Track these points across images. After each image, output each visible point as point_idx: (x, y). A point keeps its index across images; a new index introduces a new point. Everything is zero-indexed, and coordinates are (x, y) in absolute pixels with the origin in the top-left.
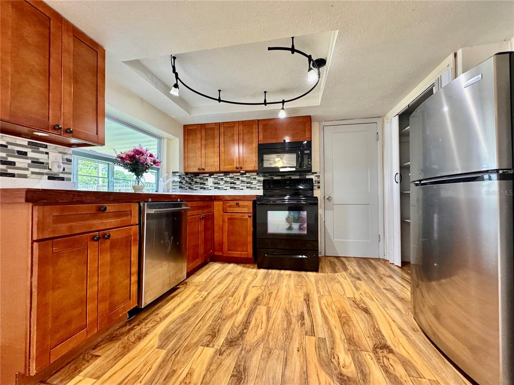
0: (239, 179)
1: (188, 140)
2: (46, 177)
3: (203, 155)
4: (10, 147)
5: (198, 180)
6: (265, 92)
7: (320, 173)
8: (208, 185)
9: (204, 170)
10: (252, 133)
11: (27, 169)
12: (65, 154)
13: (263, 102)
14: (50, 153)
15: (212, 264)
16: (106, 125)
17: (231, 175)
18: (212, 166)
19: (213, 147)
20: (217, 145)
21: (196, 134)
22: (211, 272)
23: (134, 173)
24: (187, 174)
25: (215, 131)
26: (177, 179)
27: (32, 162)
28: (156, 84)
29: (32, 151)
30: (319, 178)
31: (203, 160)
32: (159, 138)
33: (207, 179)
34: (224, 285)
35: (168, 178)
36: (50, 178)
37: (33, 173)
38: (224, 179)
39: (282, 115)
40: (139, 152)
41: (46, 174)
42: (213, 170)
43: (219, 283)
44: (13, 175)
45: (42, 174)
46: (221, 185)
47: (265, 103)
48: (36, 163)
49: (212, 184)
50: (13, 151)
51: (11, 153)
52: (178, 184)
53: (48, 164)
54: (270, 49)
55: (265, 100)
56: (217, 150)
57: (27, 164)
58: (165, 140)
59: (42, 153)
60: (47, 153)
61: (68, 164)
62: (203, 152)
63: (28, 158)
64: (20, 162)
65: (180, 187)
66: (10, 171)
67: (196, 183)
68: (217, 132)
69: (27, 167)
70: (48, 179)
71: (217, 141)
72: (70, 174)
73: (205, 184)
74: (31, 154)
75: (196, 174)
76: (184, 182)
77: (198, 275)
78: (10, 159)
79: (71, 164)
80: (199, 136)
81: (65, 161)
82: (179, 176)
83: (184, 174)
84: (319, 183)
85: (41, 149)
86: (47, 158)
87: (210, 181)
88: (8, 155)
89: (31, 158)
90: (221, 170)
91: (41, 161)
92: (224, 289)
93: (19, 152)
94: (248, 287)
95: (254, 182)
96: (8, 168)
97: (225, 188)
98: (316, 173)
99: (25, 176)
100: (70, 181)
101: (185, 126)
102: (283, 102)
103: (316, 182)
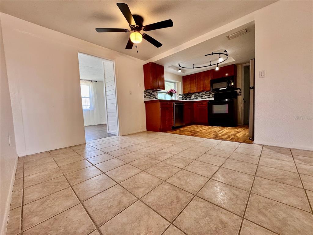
0: (204, 94)
1: (184, 82)
2: (155, 98)
3: (190, 87)
5: (189, 96)
6: (211, 61)
7: (241, 88)
9: (190, 92)
10: (208, 76)
16: (165, 83)
17: (201, 93)
18: (193, 90)
19: (194, 83)
23: (171, 96)
24: (184, 94)
26: (181, 96)
28: (174, 69)
31: (190, 89)
32: (175, 83)
33: (192, 96)
35: (178, 96)
38: (198, 95)
39: (217, 69)
40: (172, 90)
42: (194, 92)
46: (197, 97)
47: (211, 65)
49: (194, 97)
52: (181, 98)
54: (205, 56)
55: (211, 64)
56: (195, 84)
58: (177, 83)
62: (190, 85)
71: (195, 81)
75: (187, 94)
76: (183, 97)
80: (188, 80)
84: (241, 92)
87: (193, 97)
90: (197, 91)
95: (211, 95)
97: (199, 98)
98: (239, 88)
99: (152, 98)
101: (183, 77)
102: (218, 64)
103: (239, 92)
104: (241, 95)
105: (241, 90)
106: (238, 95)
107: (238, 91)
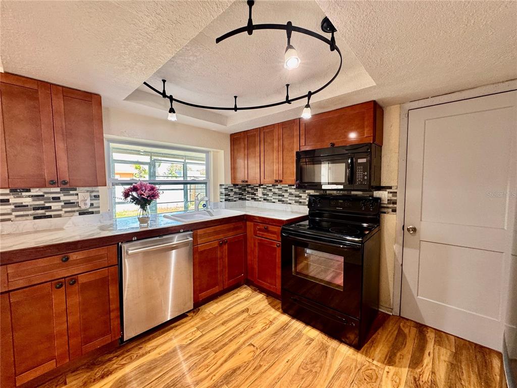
0: (287, 190)
1: (234, 150)
2: (77, 213)
3: (246, 166)
4: (46, 196)
5: (250, 190)
6: (287, 85)
7: (397, 188)
8: (257, 196)
9: (247, 182)
10: (293, 137)
11: (61, 210)
12: (92, 192)
13: (285, 100)
14: (79, 194)
15: (245, 288)
18: (254, 178)
19: (255, 157)
20: (258, 154)
21: (240, 143)
22: (233, 301)
23: (139, 206)
24: (235, 185)
25: (255, 138)
27: (65, 203)
29: (64, 195)
30: (396, 196)
31: (246, 172)
32: (207, 152)
33: (257, 189)
34: (226, 327)
36: (80, 214)
37: (66, 212)
38: (273, 190)
39: (307, 115)
41: (77, 211)
42: (255, 182)
43: (223, 324)
44: (50, 217)
45: (74, 211)
46: (270, 197)
47: (288, 101)
48: (68, 204)
49: (261, 195)
50: (49, 198)
51: (48, 200)
52: (224, 197)
53: (78, 203)
54: (218, 40)
55: (287, 97)
57: (60, 206)
58: (212, 153)
59: (72, 195)
60: (77, 194)
61: (96, 200)
63: (61, 202)
64: (55, 206)
65: (225, 200)
66: (47, 214)
67: (248, 192)
68: (257, 139)
69: (60, 208)
70: (80, 215)
71: (258, 149)
72: (99, 207)
73: (255, 194)
74: (63, 198)
76: (232, 194)
77: (216, 303)
78: (47, 205)
79: (99, 200)
80: (242, 145)
81: (94, 198)
82: (225, 188)
83: (232, 185)
84: (395, 203)
85: (71, 192)
86: (77, 198)
87: (260, 192)
88: (45, 202)
89: (64, 201)
91: (71, 201)
92: (218, 336)
93: (54, 198)
94: (244, 343)
95: (304, 196)
96: (46, 211)
97: (274, 200)
98: (390, 188)
99: (60, 216)
100: (99, 213)
101: (232, 135)
102: (310, 94)
103: (390, 201)
104: (394, 211)
105: (395, 193)
106: (385, 210)
107: (384, 195)
